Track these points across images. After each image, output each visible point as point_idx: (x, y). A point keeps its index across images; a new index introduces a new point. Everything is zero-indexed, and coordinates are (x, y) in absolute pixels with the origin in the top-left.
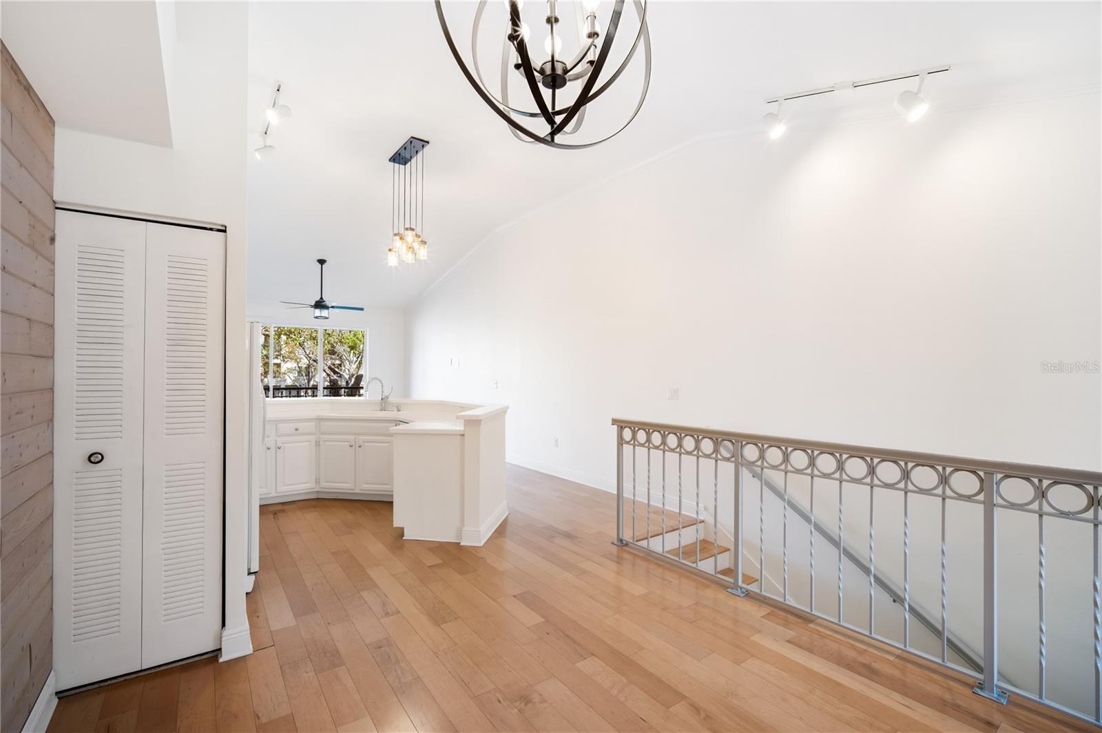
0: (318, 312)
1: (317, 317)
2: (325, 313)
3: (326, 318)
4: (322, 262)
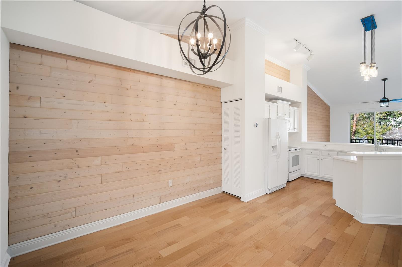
0: (382, 104)
1: (381, 107)
2: (387, 104)
3: (388, 106)
4: (384, 80)
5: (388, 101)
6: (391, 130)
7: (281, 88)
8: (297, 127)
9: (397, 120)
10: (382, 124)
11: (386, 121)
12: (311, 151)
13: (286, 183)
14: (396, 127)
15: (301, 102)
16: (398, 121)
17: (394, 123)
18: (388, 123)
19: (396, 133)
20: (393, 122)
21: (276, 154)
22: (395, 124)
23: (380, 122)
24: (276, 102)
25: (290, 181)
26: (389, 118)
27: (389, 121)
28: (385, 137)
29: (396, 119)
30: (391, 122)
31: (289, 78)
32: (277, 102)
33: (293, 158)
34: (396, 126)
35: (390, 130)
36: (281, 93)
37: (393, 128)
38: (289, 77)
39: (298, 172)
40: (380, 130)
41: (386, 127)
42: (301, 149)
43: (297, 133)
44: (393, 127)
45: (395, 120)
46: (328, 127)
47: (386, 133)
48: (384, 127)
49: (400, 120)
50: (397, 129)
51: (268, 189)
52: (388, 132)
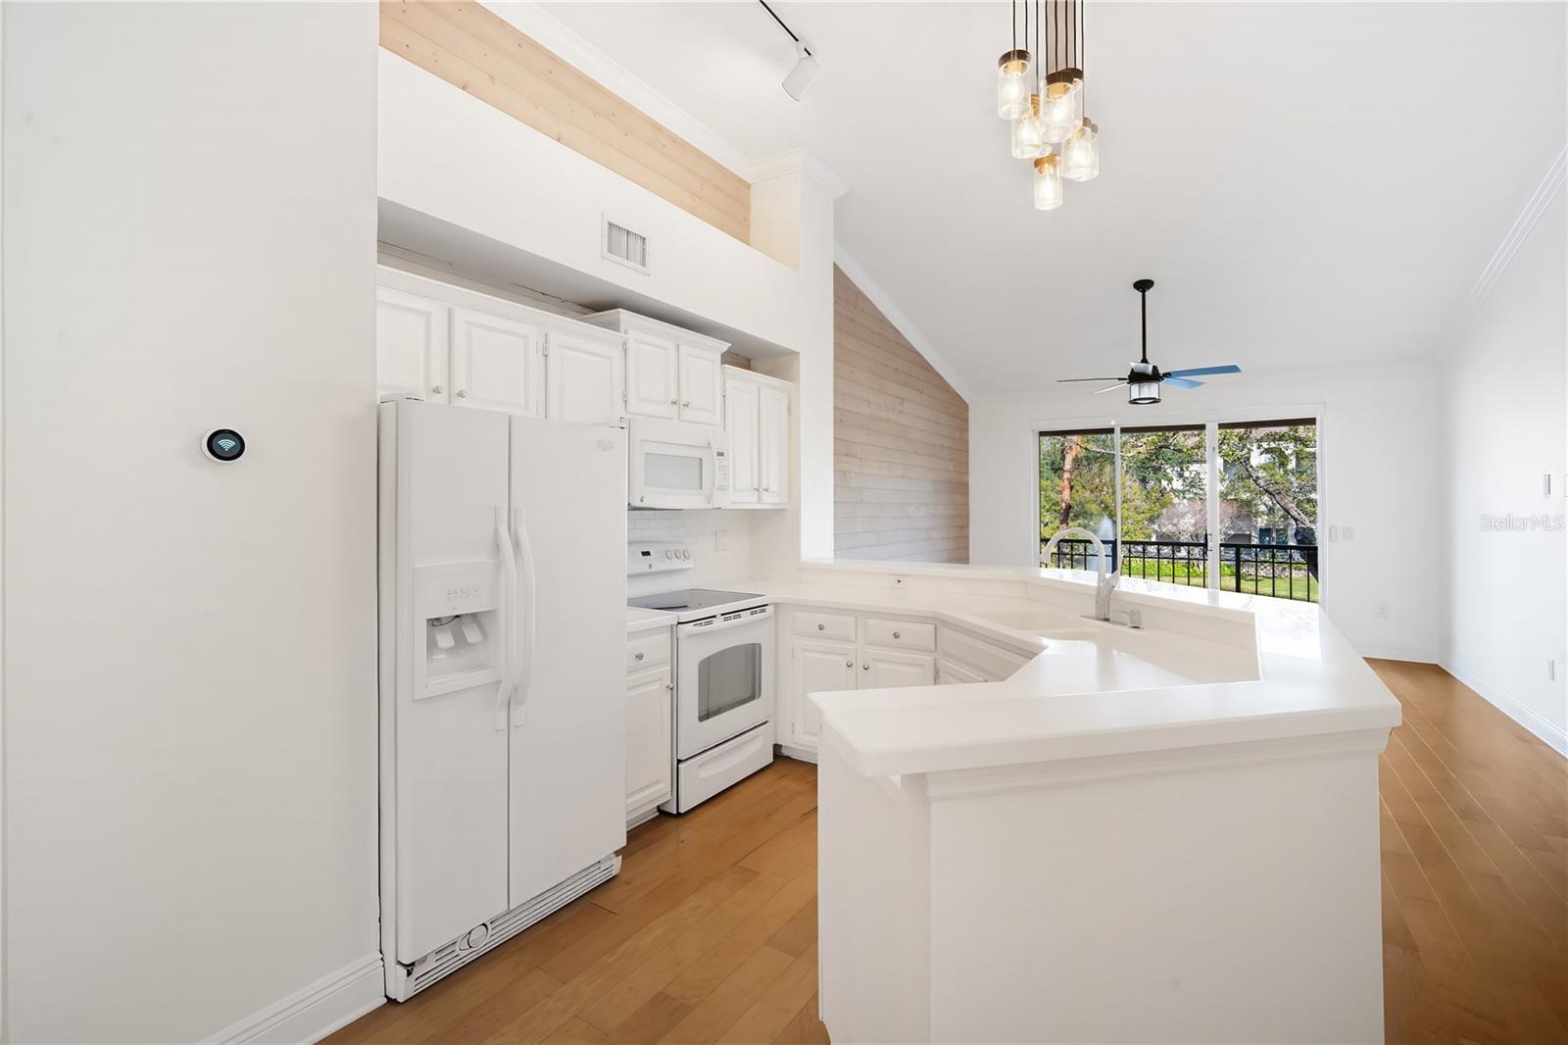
0: (1136, 391)
1: (1134, 402)
2: (1150, 390)
3: (1155, 401)
4: (1143, 286)
5: (1155, 377)
6: (1172, 503)
7: (639, 241)
8: (773, 480)
9: (1186, 474)
10: (1149, 486)
11: (1160, 475)
12: (821, 618)
13: (617, 853)
14: (1184, 498)
15: (796, 349)
16: (1187, 478)
17: (1177, 484)
18: (1164, 483)
19: (1183, 515)
20: (1175, 479)
21: (481, 677)
22: (1181, 488)
23: (1144, 481)
24: (614, 326)
25: (682, 811)
26: (1167, 467)
27: (1165, 475)
28: (1156, 527)
29: (1182, 469)
30: (1170, 481)
31: (745, 221)
32: (622, 327)
33: (707, 667)
34: (1184, 492)
35: (1169, 505)
36: (643, 269)
37: (1176, 500)
38: (746, 219)
39: (746, 742)
40: (1145, 506)
41: (1159, 495)
42: (776, 605)
43: (777, 513)
44: (1176, 496)
45: (1181, 476)
46: (958, 488)
47: (1158, 516)
48: (1154, 495)
49: (1193, 476)
50: (1185, 501)
51: (400, 963)
52: (1164, 511)
